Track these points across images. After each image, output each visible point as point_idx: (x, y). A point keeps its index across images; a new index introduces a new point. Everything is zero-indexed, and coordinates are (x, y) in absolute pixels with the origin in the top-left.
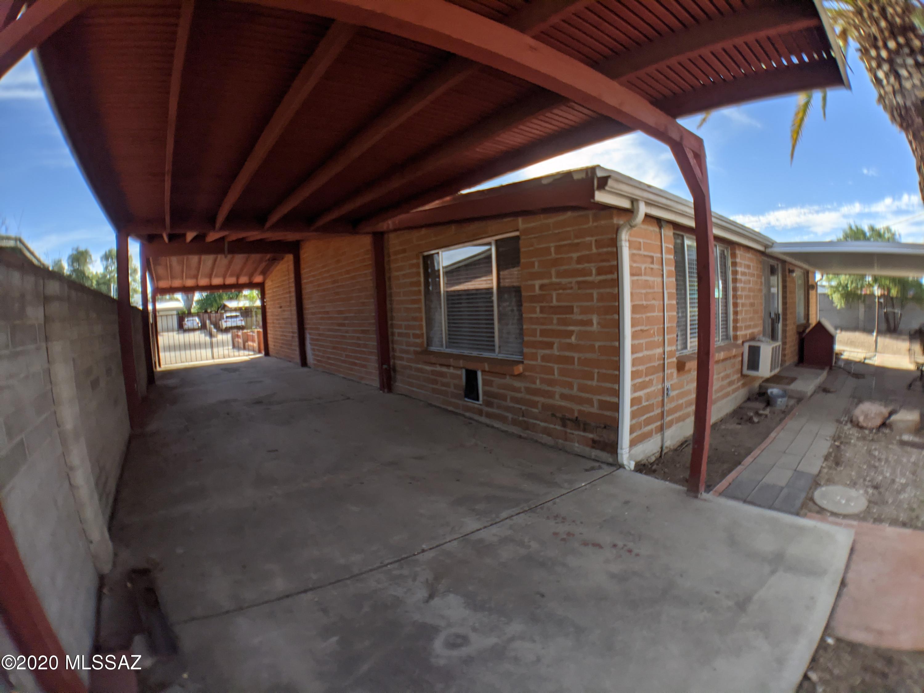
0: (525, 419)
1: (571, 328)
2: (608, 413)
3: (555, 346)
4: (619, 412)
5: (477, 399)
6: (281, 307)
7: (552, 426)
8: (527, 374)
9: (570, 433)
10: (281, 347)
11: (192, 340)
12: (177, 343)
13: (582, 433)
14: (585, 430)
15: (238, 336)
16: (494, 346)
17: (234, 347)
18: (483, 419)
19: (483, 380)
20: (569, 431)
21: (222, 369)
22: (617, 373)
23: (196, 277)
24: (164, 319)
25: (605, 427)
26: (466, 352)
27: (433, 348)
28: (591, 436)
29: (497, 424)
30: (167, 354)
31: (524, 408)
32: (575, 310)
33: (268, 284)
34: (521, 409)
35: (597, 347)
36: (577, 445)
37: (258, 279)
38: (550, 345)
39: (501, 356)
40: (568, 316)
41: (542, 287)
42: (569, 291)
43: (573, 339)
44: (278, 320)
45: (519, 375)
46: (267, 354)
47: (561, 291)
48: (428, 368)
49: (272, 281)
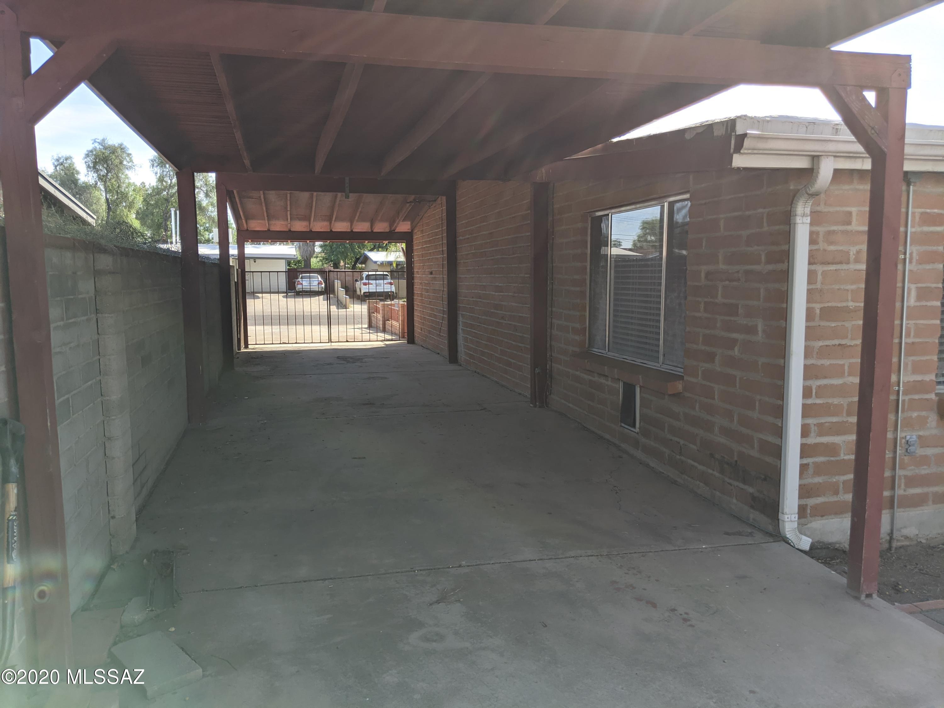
0: (683, 458)
1: (735, 335)
2: (768, 459)
3: (717, 359)
4: (781, 460)
5: (634, 426)
6: (431, 273)
7: (710, 471)
8: (687, 394)
9: (728, 483)
10: (430, 332)
11: (307, 309)
12: (283, 312)
13: (741, 485)
14: (744, 482)
15: (377, 310)
16: (658, 352)
17: (370, 326)
18: (639, 454)
19: (642, 398)
20: (727, 479)
21: (338, 358)
22: (781, 403)
23: (307, 218)
24: (257, 276)
25: (765, 479)
26: (629, 359)
27: (595, 350)
28: (751, 490)
29: (653, 463)
30: (260, 328)
31: (682, 442)
32: (741, 311)
33: (417, 237)
34: (679, 443)
35: (760, 363)
36: (734, 501)
37: (404, 227)
38: (711, 357)
39: (665, 368)
40: (732, 318)
41: (708, 274)
42: (735, 283)
43: (736, 352)
44: (427, 291)
45: (677, 396)
46: (411, 340)
47: (727, 283)
48: (587, 377)
49: (422, 231)
